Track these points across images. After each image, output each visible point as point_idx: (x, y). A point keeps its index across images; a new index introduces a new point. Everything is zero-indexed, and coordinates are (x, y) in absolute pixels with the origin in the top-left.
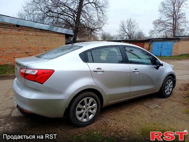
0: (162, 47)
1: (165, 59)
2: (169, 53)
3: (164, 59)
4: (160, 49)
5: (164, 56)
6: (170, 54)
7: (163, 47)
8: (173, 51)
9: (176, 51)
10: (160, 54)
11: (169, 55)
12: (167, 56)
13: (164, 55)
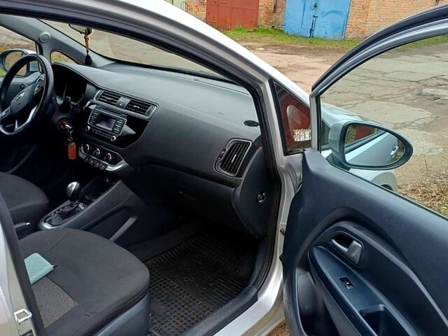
0: (315, 6)
1: (325, 49)
2: (339, 28)
3: (321, 49)
4: (312, 13)
5: (322, 39)
6: (339, 31)
7: (321, 6)
8: (353, 21)
9: (360, 20)
10: (311, 30)
11: (338, 34)
12: (331, 37)
13: (322, 34)
